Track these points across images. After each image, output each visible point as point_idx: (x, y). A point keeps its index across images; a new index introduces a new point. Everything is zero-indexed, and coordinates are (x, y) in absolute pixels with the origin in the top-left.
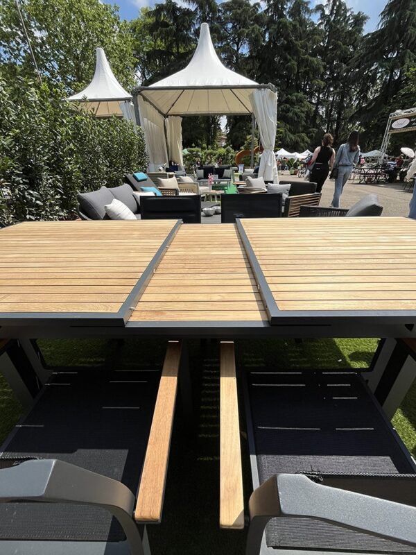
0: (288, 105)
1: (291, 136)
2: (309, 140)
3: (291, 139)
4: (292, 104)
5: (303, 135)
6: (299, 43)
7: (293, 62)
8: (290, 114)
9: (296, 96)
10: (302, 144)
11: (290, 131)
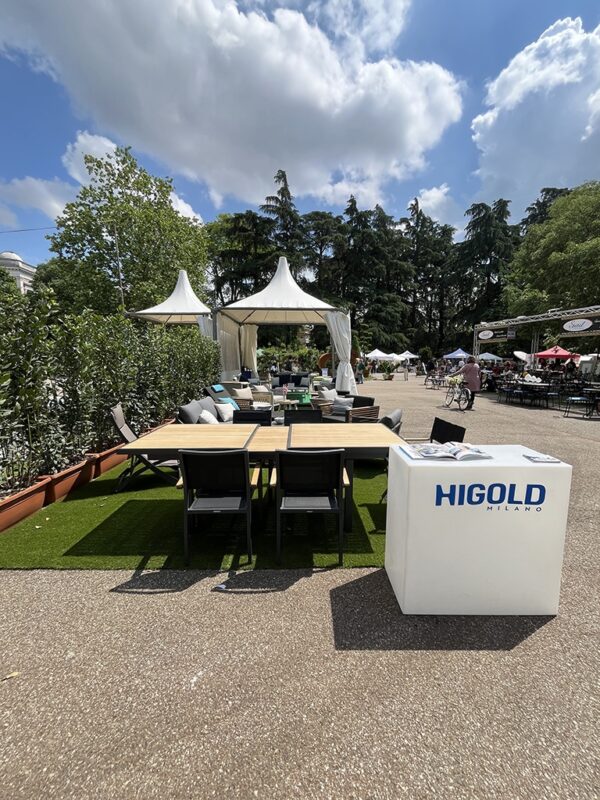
0: (380, 305)
1: (387, 336)
2: (408, 341)
3: (386, 340)
4: (385, 304)
5: (401, 334)
6: (386, 249)
7: (381, 265)
8: (383, 314)
9: (388, 297)
10: (401, 345)
11: (384, 330)
